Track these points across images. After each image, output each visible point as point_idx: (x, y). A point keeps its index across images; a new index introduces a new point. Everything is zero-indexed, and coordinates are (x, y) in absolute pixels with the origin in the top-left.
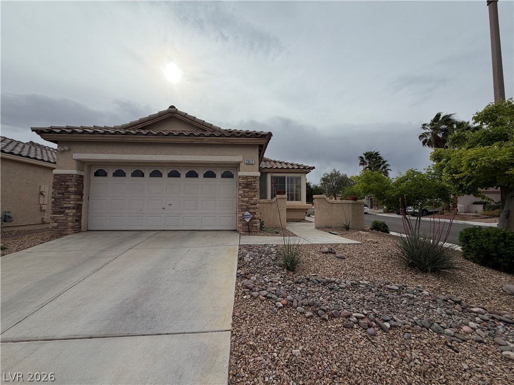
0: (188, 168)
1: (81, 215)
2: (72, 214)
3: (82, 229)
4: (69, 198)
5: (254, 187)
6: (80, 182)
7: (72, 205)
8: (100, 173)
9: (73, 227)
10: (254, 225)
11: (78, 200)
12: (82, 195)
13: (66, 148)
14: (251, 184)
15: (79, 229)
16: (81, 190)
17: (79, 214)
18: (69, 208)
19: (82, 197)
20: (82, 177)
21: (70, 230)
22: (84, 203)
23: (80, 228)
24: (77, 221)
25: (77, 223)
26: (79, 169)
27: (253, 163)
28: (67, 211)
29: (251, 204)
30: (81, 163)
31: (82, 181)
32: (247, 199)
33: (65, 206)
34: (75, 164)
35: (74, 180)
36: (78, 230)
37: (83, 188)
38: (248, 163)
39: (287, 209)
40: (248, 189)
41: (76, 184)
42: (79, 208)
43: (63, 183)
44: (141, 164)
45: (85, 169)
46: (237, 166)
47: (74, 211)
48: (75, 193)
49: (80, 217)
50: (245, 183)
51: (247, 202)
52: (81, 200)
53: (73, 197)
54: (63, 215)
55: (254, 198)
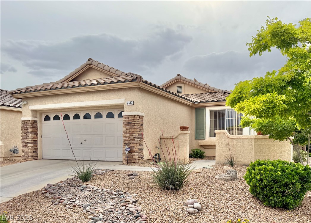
1: (37, 148)
2: (30, 147)
3: (38, 157)
4: (29, 136)
5: (134, 125)
6: (35, 125)
7: (30, 141)
8: (47, 118)
9: (32, 156)
10: (133, 157)
11: (34, 138)
12: (36, 134)
13: (25, 103)
14: (131, 123)
15: (36, 157)
16: (36, 131)
17: (36, 147)
19: (37, 135)
20: (36, 122)
21: (30, 157)
22: (39, 140)
23: (37, 157)
24: (34, 152)
25: (34, 154)
26: (34, 116)
27: (133, 104)
28: (28, 145)
29: (132, 139)
30: (35, 112)
31: (36, 125)
32: (128, 135)
33: (27, 142)
34: (30, 113)
35: (30, 124)
36: (35, 158)
37: (37, 129)
38: (128, 104)
40: (129, 127)
41: (32, 126)
42: (35, 143)
43: (26, 127)
45: (38, 116)
46: (121, 107)
47: (32, 145)
48: (32, 133)
49: (37, 149)
50: (127, 121)
51: (128, 138)
52: (37, 137)
53: (30, 135)
54: (26, 148)
55: (134, 135)
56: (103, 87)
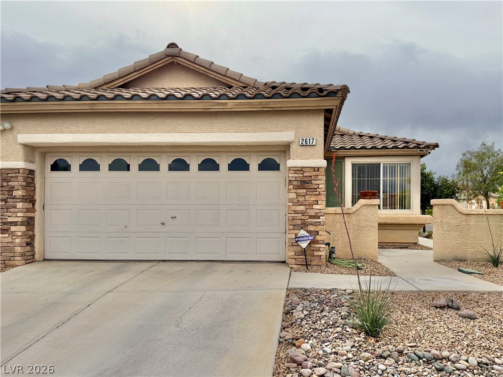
0: (202, 154)
1: (34, 236)
2: (20, 234)
3: (37, 257)
4: (15, 207)
5: (317, 186)
6: (30, 180)
7: (20, 219)
8: (60, 166)
9: (23, 255)
10: (316, 253)
11: (28, 210)
12: (33, 202)
13: (7, 125)
14: (310, 182)
15: (32, 257)
16: (32, 194)
17: (31, 233)
18: (15, 224)
19: (34, 205)
20: (32, 172)
21: (18, 258)
22: (37, 216)
23: (33, 255)
24: (28, 244)
25: (28, 248)
26: (29, 159)
27: (314, 144)
28: (13, 228)
29: (311, 217)
30: (31, 150)
31: (33, 179)
32: (302, 208)
33: (10, 220)
34: (21, 152)
35: (20, 179)
36: (30, 258)
37: (34, 191)
38: (304, 143)
39: (379, 224)
40: (305, 191)
41: (24, 184)
42: (29, 223)
43: (5, 184)
44: (124, 150)
45: (37, 159)
46: (285, 149)
47: (23, 228)
48: (24, 199)
49: (32, 237)
50: (299, 179)
51: (303, 213)
52: (33, 210)
53: (20, 205)
54: (7, 235)
55: (315, 207)
56: (250, 104)
